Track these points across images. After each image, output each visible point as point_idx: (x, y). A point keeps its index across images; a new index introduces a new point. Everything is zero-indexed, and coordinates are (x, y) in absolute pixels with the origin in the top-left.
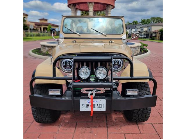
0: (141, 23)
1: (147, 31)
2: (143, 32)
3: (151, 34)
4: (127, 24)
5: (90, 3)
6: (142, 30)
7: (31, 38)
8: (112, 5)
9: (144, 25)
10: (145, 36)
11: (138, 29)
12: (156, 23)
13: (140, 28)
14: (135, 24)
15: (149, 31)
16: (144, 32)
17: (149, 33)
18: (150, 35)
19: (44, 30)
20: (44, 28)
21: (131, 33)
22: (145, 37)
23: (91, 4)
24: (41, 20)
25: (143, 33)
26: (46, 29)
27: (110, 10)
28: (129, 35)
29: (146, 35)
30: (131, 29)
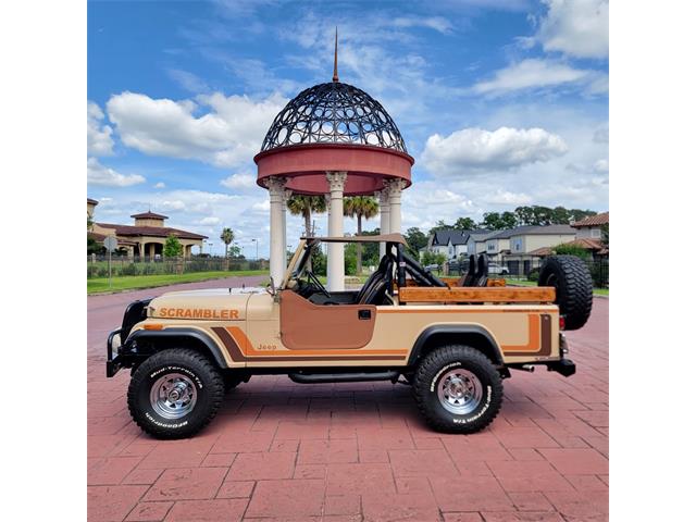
0: (484, 224)
1: (509, 253)
2: (496, 254)
3: (526, 263)
4: (438, 229)
5: (333, 173)
6: (491, 248)
7: (103, 280)
8: (403, 179)
9: (498, 232)
10: (505, 268)
11: (478, 245)
12: (533, 224)
13: (485, 241)
14: (466, 228)
15: (516, 252)
16: (500, 256)
17: (519, 259)
18: (521, 266)
19: (147, 252)
20: (148, 246)
21: (455, 257)
22: (504, 272)
23: (337, 177)
24: (138, 218)
25: (495, 259)
26: (159, 248)
27: (396, 194)
28: (448, 264)
29: (509, 266)
30: (454, 245)
